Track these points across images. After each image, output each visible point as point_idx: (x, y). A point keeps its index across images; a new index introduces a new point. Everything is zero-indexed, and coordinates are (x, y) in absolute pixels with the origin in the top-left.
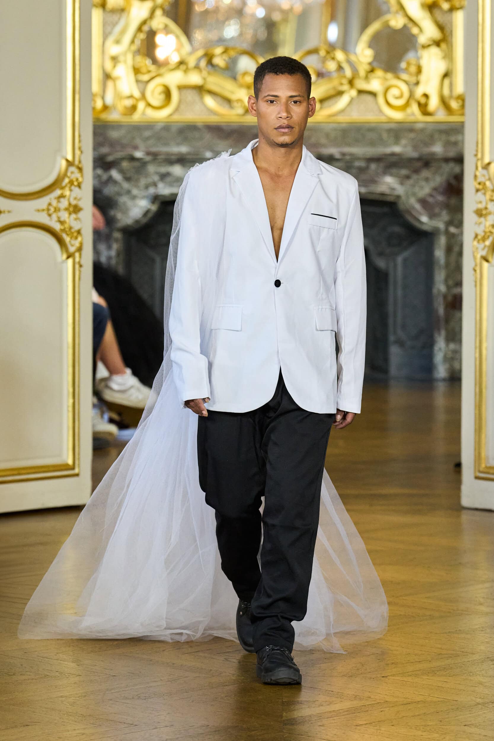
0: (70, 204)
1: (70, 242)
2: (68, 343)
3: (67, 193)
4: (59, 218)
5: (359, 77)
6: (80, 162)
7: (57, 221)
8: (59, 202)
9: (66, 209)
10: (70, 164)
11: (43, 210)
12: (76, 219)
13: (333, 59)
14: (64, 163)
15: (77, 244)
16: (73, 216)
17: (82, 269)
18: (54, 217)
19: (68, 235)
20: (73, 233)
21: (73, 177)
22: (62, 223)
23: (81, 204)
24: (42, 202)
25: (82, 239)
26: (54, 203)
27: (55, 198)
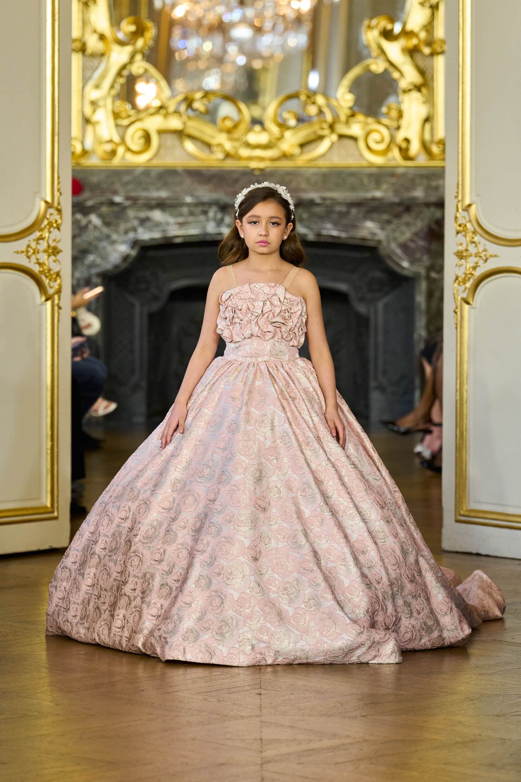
0: (49, 246)
1: (49, 283)
2: (47, 386)
3: (46, 235)
4: (37, 259)
5: (340, 122)
6: (59, 204)
7: (35, 263)
8: (38, 243)
9: (45, 251)
10: (49, 205)
11: (22, 252)
12: (54, 261)
13: (314, 103)
14: (43, 205)
15: (56, 286)
16: (53, 258)
17: (60, 311)
18: (33, 259)
19: (47, 277)
20: (52, 275)
21: (52, 219)
22: (40, 264)
23: (60, 246)
24: (21, 244)
25: (61, 281)
26: (33, 245)
27: (34, 240)
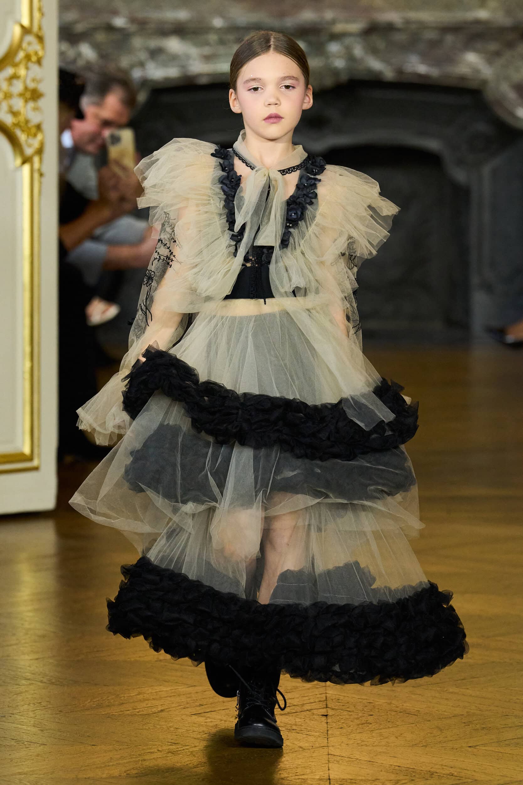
0: (26, 88)
1: (26, 141)
3: (22, 72)
4: (10, 107)
6: (40, 28)
7: (7, 112)
8: (10, 84)
9: (21, 95)
10: (26, 31)
12: (36, 109)
14: (17, 31)
15: (36, 143)
16: (31, 105)
17: (44, 180)
18: (4, 106)
19: (23, 131)
20: (29, 129)
21: (31, 50)
22: (15, 114)
23: (42, 88)
25: (43, 139)
26: (4, 86)
27: (6, 79)
